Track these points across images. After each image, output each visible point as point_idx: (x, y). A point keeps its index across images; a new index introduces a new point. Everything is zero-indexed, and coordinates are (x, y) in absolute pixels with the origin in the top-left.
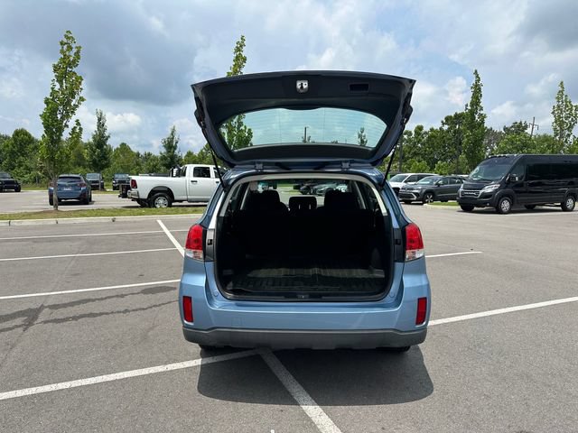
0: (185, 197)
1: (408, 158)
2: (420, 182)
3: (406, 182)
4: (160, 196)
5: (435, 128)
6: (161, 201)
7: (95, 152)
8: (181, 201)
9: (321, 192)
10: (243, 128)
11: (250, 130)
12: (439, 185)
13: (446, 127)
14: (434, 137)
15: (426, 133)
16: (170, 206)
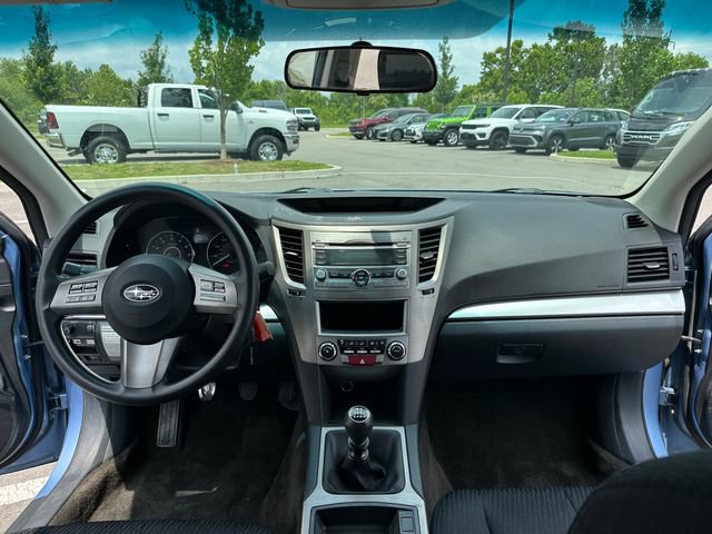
0: (149, 144)
1: (501, 87)
2: (541, 118)
3: (518, 118)
4: (105, 142)
5: (539, 44)
6: (106, 152)
7: (34, 71)
8: (144, 151)
9: (385, 135)
10: (244, 9)
11: (258, 14)
12: (572, 123)
13: (554, 43)
14: (538, 57)
15: (526, 51)
16: (122, 159)
